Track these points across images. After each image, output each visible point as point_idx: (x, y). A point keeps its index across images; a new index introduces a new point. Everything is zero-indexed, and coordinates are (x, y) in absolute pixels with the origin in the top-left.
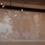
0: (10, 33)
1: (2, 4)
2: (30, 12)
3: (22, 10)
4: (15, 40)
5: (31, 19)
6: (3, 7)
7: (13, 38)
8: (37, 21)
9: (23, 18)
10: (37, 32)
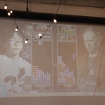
0: (27, 77)
2: (75, 26)
8: (89, 46)
9: (58, 41)
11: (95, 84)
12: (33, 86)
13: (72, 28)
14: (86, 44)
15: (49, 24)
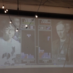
0: (18, 55)
1: (3, 7)
4: (26, 65)
5: (51, 30)
7: (23, 62)
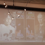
3: (25, 10)
6: (6, 7)
9: (26, 18)
10: (41, 32)
11: (42, 37)
12: (16, 38)
13: (33, 13)
14: (39, 20)
15: (23, 11)
